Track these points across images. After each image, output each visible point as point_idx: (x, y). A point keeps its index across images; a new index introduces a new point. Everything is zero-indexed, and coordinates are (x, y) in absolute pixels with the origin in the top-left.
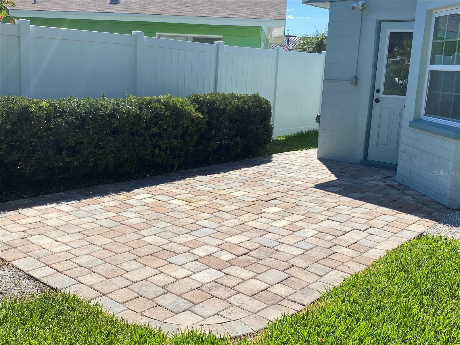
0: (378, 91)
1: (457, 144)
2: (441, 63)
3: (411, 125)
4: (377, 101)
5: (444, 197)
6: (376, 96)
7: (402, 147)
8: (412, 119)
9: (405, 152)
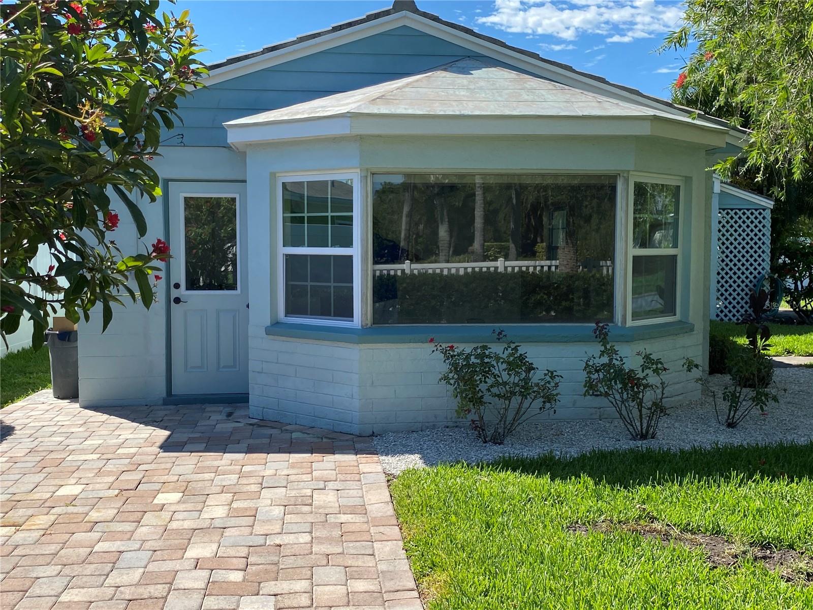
0: (177, 286)
1: (360, 350)
2: (304, 245)
3: (269, 331)
4: (177, 300)
5: (351, 423)
6: (175, 293)
7: (253, 365)
8: (269, 324)
9: (262, 373)
